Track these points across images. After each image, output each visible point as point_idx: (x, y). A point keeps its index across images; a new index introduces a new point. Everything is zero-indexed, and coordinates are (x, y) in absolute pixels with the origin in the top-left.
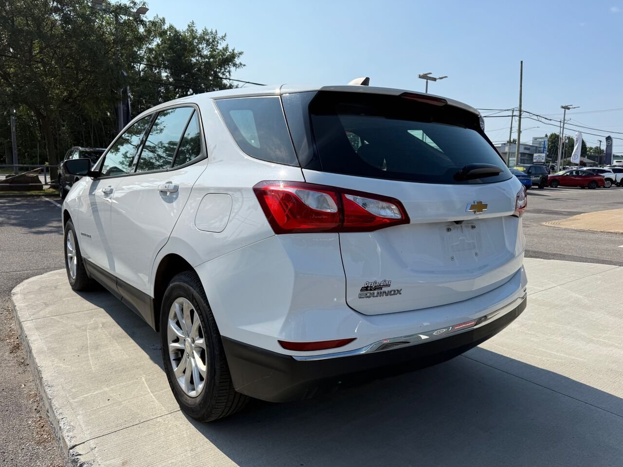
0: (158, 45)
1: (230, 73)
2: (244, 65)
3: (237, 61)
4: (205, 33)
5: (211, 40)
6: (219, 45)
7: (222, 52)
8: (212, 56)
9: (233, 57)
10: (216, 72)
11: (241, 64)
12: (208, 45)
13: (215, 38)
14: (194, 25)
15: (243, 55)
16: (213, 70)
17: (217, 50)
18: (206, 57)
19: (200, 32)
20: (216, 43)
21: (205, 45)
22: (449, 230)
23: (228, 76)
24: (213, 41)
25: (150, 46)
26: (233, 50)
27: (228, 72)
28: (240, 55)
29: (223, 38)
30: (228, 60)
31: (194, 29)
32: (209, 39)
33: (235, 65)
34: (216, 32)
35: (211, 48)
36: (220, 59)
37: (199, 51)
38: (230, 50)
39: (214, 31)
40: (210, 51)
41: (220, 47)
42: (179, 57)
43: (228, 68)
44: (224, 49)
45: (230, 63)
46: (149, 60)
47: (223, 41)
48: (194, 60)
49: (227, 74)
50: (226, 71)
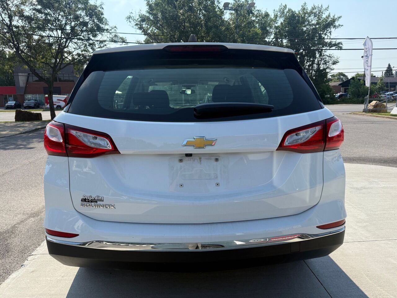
0: (282, 23)
1: (330, 33)
2: (342, 26)
3: (337, 23)
4: (314, 8)
5: (317, 13)
6: (323, 15)
7: (325, 19)
8: (318, 24)
9: (334, 21)
10: (320, 35)
11: (340, 25)
12: (315, 16)
13: (320, 11)
14: (306, 5)
15: (341, 18)
16: (318, 33)
17: (322, 19)
18: (313, 25)
19: (309, 9)
20: (321, 13)
21: (313, 17)
22: (181, 161)
23: (329, 35)
24: (319, 13)
25: (277, 25)
26: (334, 17)
27: (329, 32)
28: (340, 19)
29: (326, 9)
30: (329, 24)
31: (306, 7)
32: (316, 12)
33: (335, 27)
34: (322, 6)
35: (318, 18)
36: (324, 24)
37: (309, 22)
38: (332, 17)
39: (320, 6)
40: (317, 20)
41: (324, 16)
42: (294, 28)
43: (329, 30)
44: (327, 17)
45: (331, 26)
46: (275, 34)
47: (327, 11)
48: (305, 29)
49: (329, 34)
50: (328, 32)
